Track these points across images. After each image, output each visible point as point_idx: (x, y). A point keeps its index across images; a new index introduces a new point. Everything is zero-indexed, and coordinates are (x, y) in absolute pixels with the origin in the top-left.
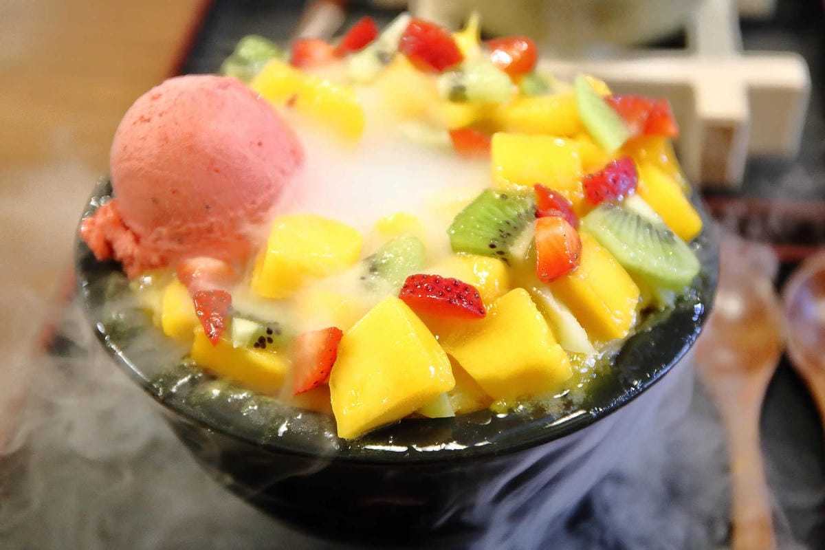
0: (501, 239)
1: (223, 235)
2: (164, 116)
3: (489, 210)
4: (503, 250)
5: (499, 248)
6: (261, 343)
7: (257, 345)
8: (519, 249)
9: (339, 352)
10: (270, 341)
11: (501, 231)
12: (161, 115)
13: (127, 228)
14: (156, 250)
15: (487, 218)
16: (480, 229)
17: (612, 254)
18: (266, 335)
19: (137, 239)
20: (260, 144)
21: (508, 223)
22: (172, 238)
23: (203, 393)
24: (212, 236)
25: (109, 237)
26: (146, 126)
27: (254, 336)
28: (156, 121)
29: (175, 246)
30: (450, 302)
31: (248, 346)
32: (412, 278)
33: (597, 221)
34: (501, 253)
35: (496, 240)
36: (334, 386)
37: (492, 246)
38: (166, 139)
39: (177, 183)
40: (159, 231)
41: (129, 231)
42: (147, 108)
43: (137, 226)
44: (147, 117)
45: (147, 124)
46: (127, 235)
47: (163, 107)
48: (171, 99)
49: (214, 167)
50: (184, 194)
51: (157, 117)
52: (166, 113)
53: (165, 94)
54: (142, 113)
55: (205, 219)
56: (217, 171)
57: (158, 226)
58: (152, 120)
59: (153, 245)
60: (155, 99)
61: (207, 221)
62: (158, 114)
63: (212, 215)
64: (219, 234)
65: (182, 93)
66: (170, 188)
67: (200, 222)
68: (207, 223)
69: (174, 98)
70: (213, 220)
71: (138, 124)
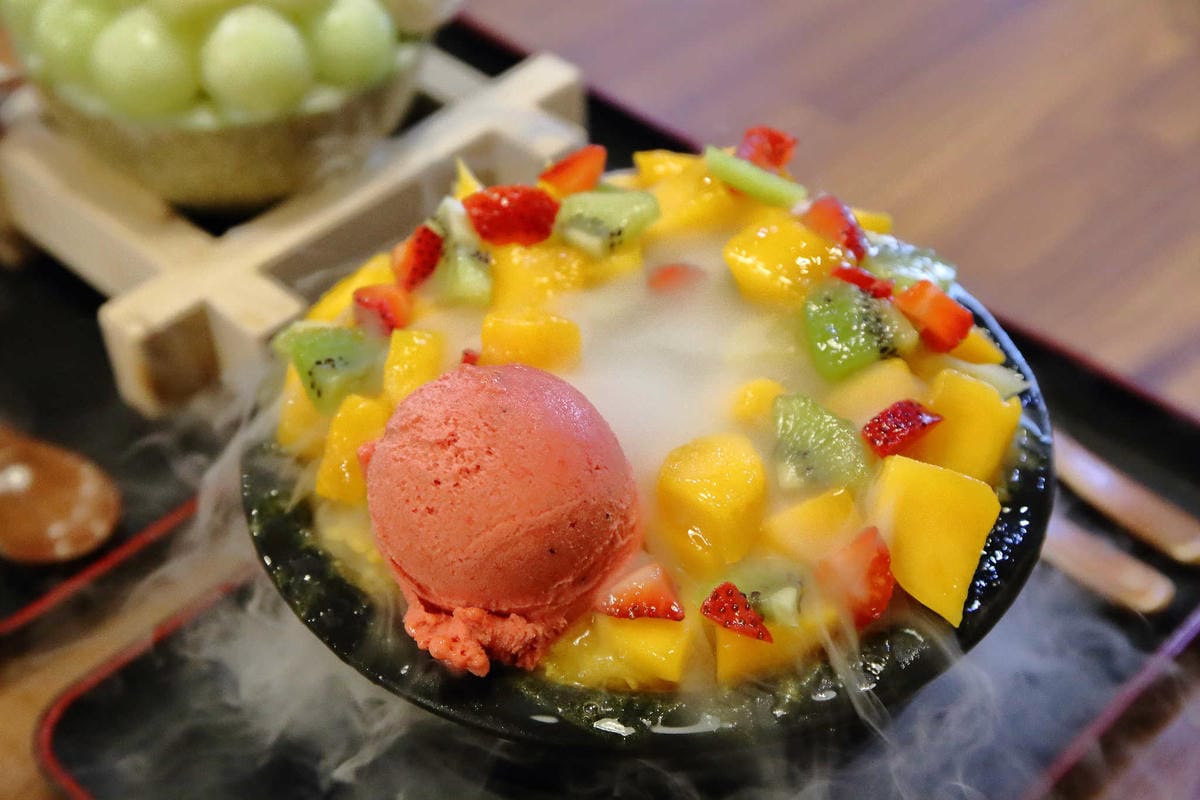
2: (493, 449)
12: (490, 453)
13: (506, 615)
14: (559, 611)
25: (487, 639)
28: (490, 463)
38: (528, 472)
39: (574, 511)
40: (560, 586)
41: (513, 616)
42: (452, 458)
43: (520, 602)
44: (471, 466)
45: (482, 473)
46: (512, 620)
47: (480, 442)
48: (477, 428)
49: (595, 466)
50: (585, 519)
51: (487, 458)
52: (494, 445)
53: (459, 428)
54: (456, 467)
55: (608, 531)
56: (597, 468)
57: (555, 581)
58: (482, 465)
59: (554, 608)
60: (450, 443)
61: (610, 533)
62: (482, 454)
63: (612, 523)
64: (621, 539)
65: (479, 413)
66: (569, 523)
67: (605, 539)
68: (611, 536)
69: (480, 425)
70: (614, 527)
71: (464, 482)
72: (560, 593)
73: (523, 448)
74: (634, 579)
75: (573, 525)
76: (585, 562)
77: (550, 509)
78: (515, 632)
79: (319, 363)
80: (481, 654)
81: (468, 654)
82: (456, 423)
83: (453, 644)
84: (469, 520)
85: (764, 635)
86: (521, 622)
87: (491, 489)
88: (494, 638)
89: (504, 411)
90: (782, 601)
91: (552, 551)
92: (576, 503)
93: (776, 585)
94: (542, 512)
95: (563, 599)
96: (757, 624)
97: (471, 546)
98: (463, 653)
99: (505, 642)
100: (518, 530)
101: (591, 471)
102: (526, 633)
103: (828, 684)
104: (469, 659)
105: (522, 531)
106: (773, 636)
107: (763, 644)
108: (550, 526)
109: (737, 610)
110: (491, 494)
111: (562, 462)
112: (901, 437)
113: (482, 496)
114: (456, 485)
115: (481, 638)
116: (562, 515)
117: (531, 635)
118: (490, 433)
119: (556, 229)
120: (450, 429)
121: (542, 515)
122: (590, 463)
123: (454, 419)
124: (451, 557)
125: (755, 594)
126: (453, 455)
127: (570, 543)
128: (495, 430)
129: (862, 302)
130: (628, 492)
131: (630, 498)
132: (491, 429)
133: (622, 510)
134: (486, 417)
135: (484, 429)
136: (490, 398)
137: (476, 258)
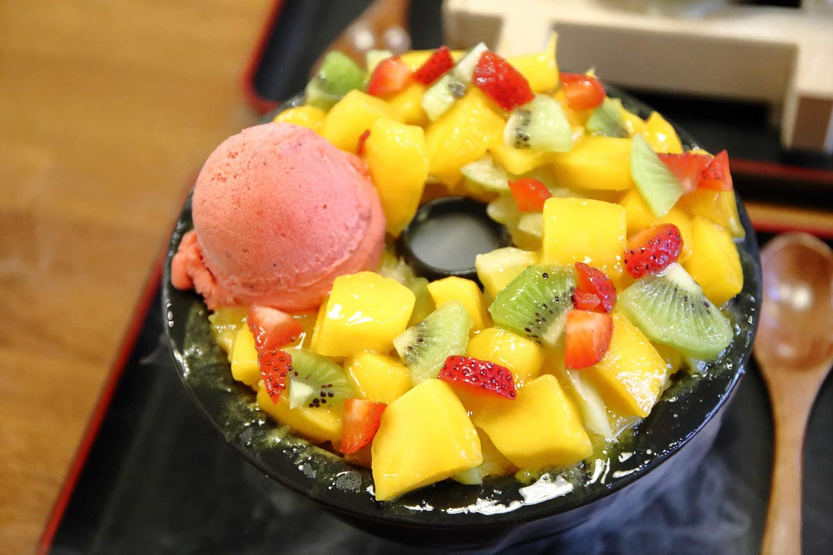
0: (535, 323)
1: (289, 287)
2: (238, 177)
3: (530, 290)
4: (537, 335)
5: (533, 332)
6: (315, 403)
7: (311, 406)
8: (552, 336)
9: (382, 422)
10: (324, 401)
11: (537, 314)
12: (235, 177)
13: (205, 269)
14: (231, 292)
15: (527, 298)
16: (519, 310)
17: (645, 332)
18: (320, 398)
19: (214, 280)
20: (325, 207)
21: (545, 306)
22: (244, 285)
23: (263, 441)
24: (280, 288)
25: (190, 273)
26: (222, 184)
27: (310, 396)
28: (231, 182)
29: (247, 292)
30: (483, 387)
31: (304, 406)
32: (452, 358)
33: (633, 298)
34: (536, 337)
35: (531, 324)
36: (376, 452)
37: (528, 330)
38: (239, 203)
39: (248, 244)
41: (208, 272)
42: (224, 165)
44: (224, 176)
46: (206, 274)
47: (238, 168)
48: (245, 161)
49: (281, 232)
50: (255, 254)
51: (232, 178)
53: (241, 153)
54: (219, 171)
56: (284, 235)
57: (232, 274)
58: (227, 181)
59: (228, 288)
60: (233, 157)
61: (274, 276)
62: (232, 174)
63: (279, 272)
64: (285, 287)
65: (256, 154)
66: (242, 248)
67: (268, 277)
68: (274, 278)
69: (248, 160)
70: (280, 276)
71: (215, 180)
72: (232, 282)
75: (245, 251)
76: (249, 278)
77: (234, 231)
78: (203, 281)
85: (275, 397)
86: (209, 278)
87: (218, 196)
88: (194, 275)
89: (265, 164)
91: (228, 255)
92: (252, 241)
93: (307, 379)
94: (230, 229)
95: (233, 287)
96: (278, 388)
99: (197, 282)
100: (215, 227)
101: (276, 233)
102: (207, 286)
105: (217, 230)
106: (278, 403)
107: (269, 400)
108: (231, 240)
110: (217, 198)
113: (214, 195)
116: (240, 240)
118: (245, 167)
120: (238, 150)
121: (230, 231)
122: (279, 228)
123: (246, 148)
125: (296, 374)
126: (226, 164)
127: (239, 259)
128: (248, 169)
129: (561, 295)
130: (310, 267)
131: (309, 271)
132: (248, 166)
133: (294, 272)
134: (254, 158)
135: (246, 163)
136: (270, 152)
137: (454, 89)
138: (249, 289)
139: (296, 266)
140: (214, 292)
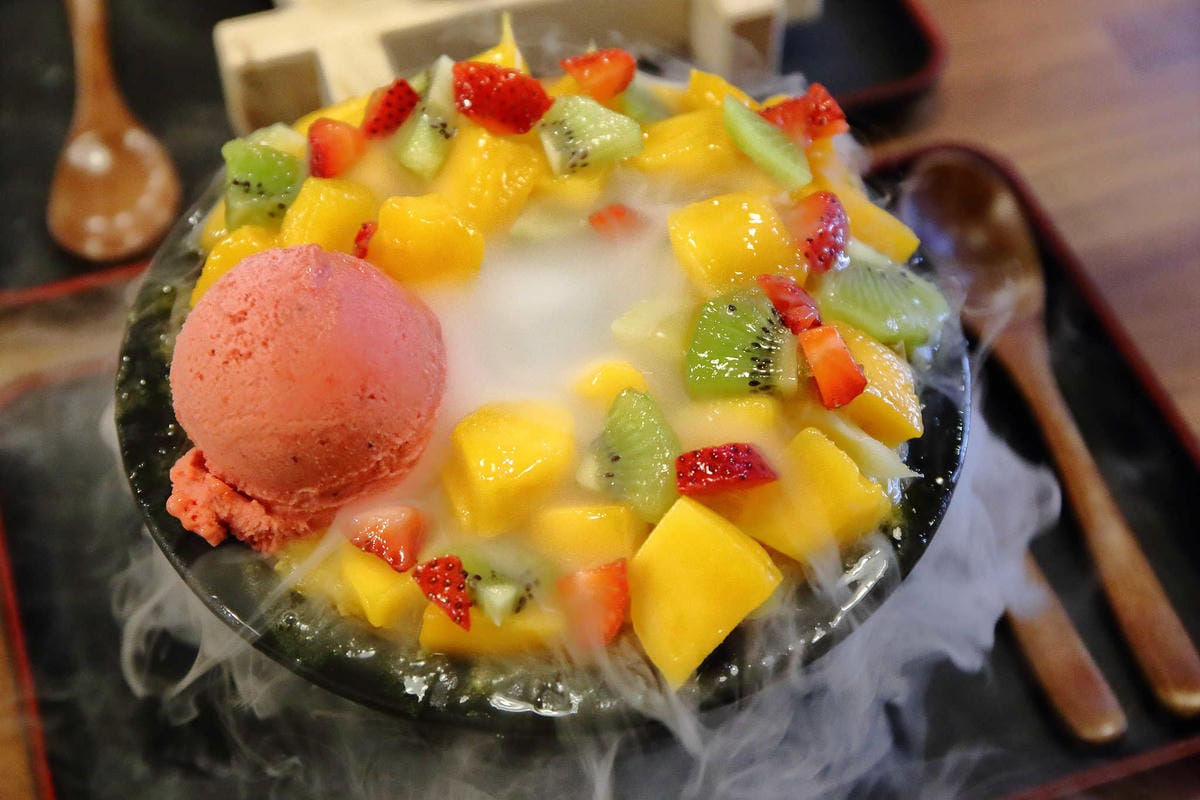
2: (270, 343)
4: (768, 385)
5: (763, 383)
6: (522, 604)
7: (518, 610)
11: (753, 359)
12: (265, 344)
13: (249, 499)
14: (302, 515)
18: (523, 594)
19: (269, 508)
22: (324, 497)
25: (224, 515)
26: (247, 364)
27: (516, 597)
28: (261, 355)
29: (326, 504)
31: (510, 615)
34: (767, 388)
35: (755, 373)
37: (753, 383)
38: (291, 377)
39: (327, 430)
40: (303, 493)
41: (254, 501)
42: (233, 336)
43: (264, 492)
44: (244, 351)
45: (250, 361)
46: (253, 507)
47: (261, 331)
48: (267, 316)
49: (368, 394)
50: (339, 441)
51: (260, 349)
52: (273, 339)
53: (252, 309)
54: (232, 346)
55: (369, 461)
56: (372, 397)
57: (300, 487)
58: (255, 355)
59: (297, 510)
60: (240, 320)
61: (372, 461)
62: (258, 343)
63: (377, 453)
64: (388, 471)
65: (278, 302)
66: (318, 439)
67: (363, 466)
68: (372, 465)
69: (271, 314)
70: (379, 458)
71: (233, 363)
72: (305, 499)
73: (297, 352)
74: (382, 516)
75: (323, 443)
76: (334, 481)
77: (300, 420)
78: (250, 519)
79: (236, 183)
80: (211, 525)
81: (198, 521)
82: (253, 305)
83: (190, 506)
84: (225, 400)
85: (464, 621)
86: (261, 510)
87: (250, 381)
88: (231, 516)
89: (300, 309)
90: (497, 597)
91: (295, 459)
92: (331, 423)
93: (496, 577)
94: (291, 420)
95: (307, 505)
96: (463, 607)
97: (222, 425)
98: (194, 518)
99: (239, 523)
100: (263, 427)
101: (361, 398)
102: (260, 523)
103: (517, 691)
104: (197, 526)
105: (268, 430)
106: (472, 627)
107: (458, 629)
108: (296, 437)
109: (448, 585)
110: (251, 384)
111: (330, 380)
112: (708, 483)
113: (243, 383)
114: (226, 363)
115: (218, 510)
116: (313, 430)
117: (264, 527)
118: (275, 326)
119: (536, 127)
120: (244, 306)
121: (291, 424)
122: (363, 390)
123: (254, 300)
124: (206, 426)
125: (478, 578)
126: (235, 333)
127: (316, 458)
128: (280, 325)
129: (766, 324)
130: (414, 429)
131: (413, 435)
132: (278, 323)
133: (395, 444)
134: (280, 308)
135: (272, 319)
136: (296, 291)
137: (439, 129)
138: (333, 498)
139: (397, 435)
140: (275, 526)
